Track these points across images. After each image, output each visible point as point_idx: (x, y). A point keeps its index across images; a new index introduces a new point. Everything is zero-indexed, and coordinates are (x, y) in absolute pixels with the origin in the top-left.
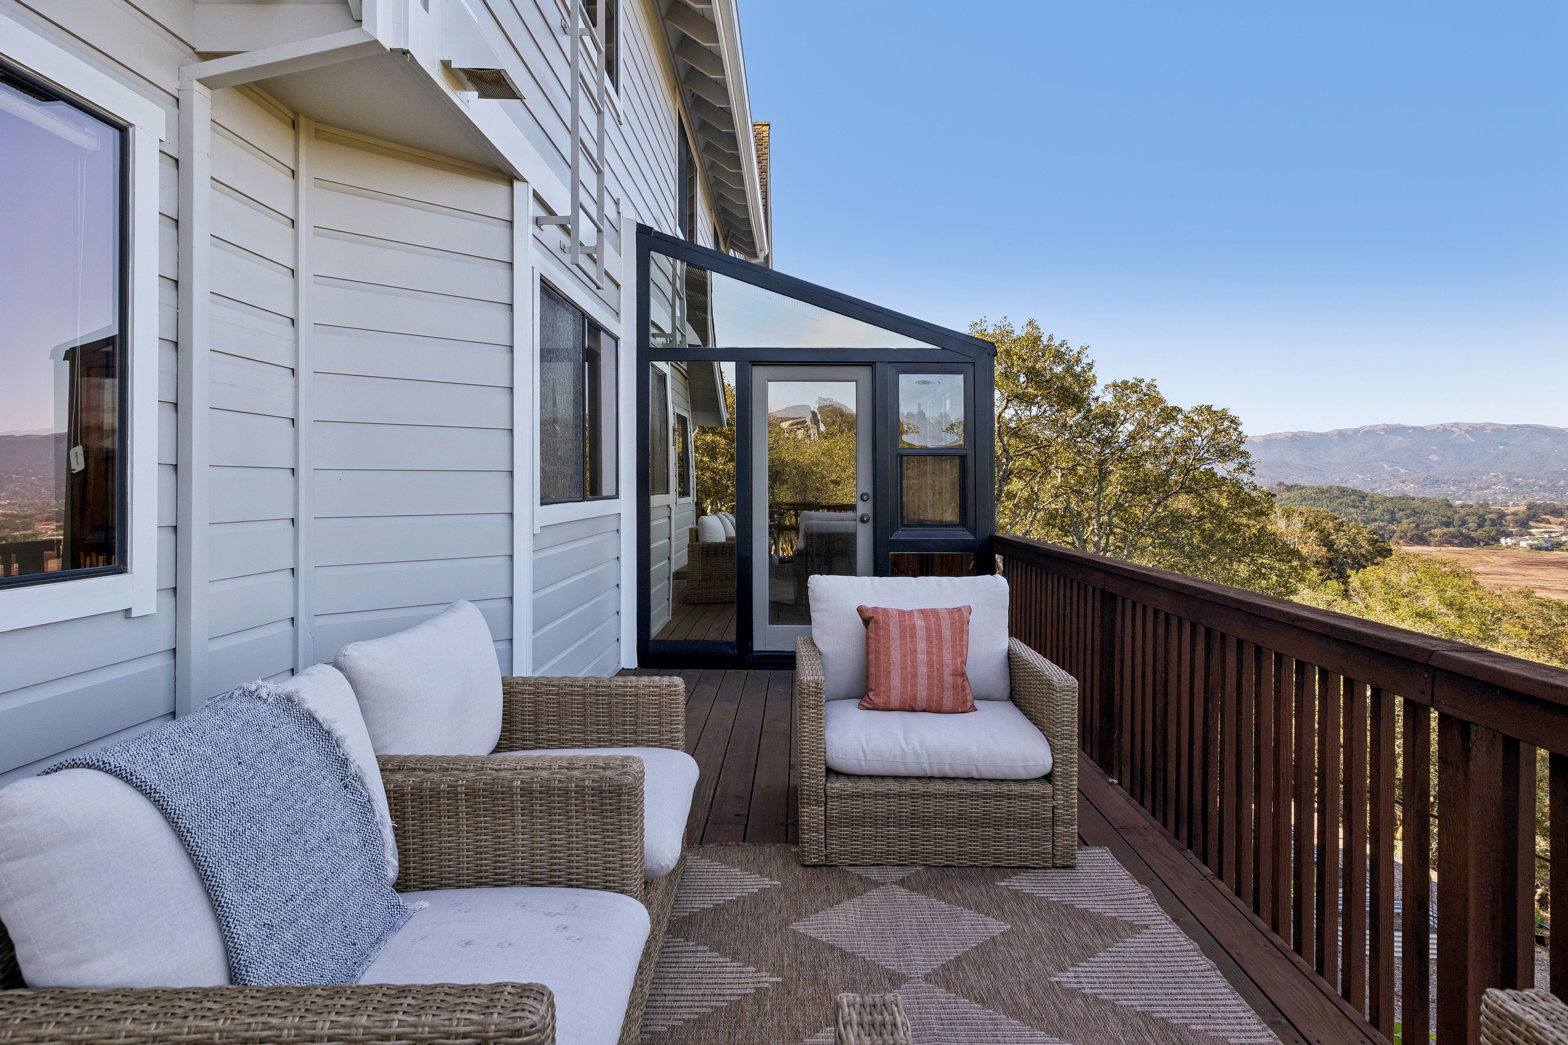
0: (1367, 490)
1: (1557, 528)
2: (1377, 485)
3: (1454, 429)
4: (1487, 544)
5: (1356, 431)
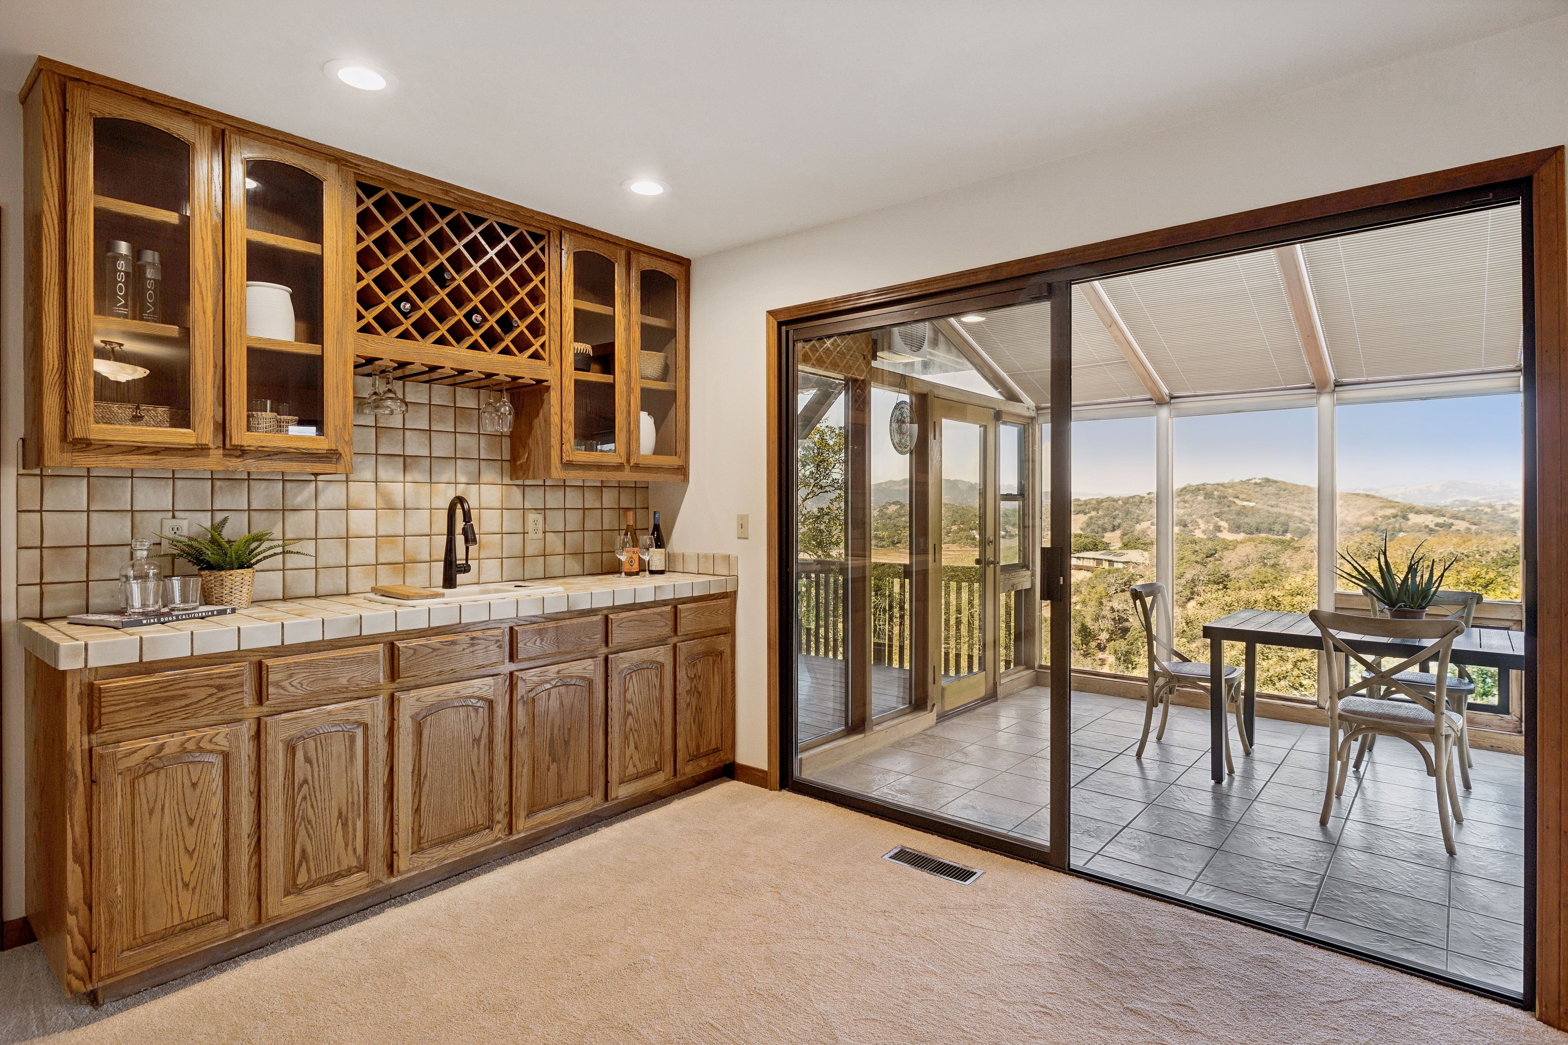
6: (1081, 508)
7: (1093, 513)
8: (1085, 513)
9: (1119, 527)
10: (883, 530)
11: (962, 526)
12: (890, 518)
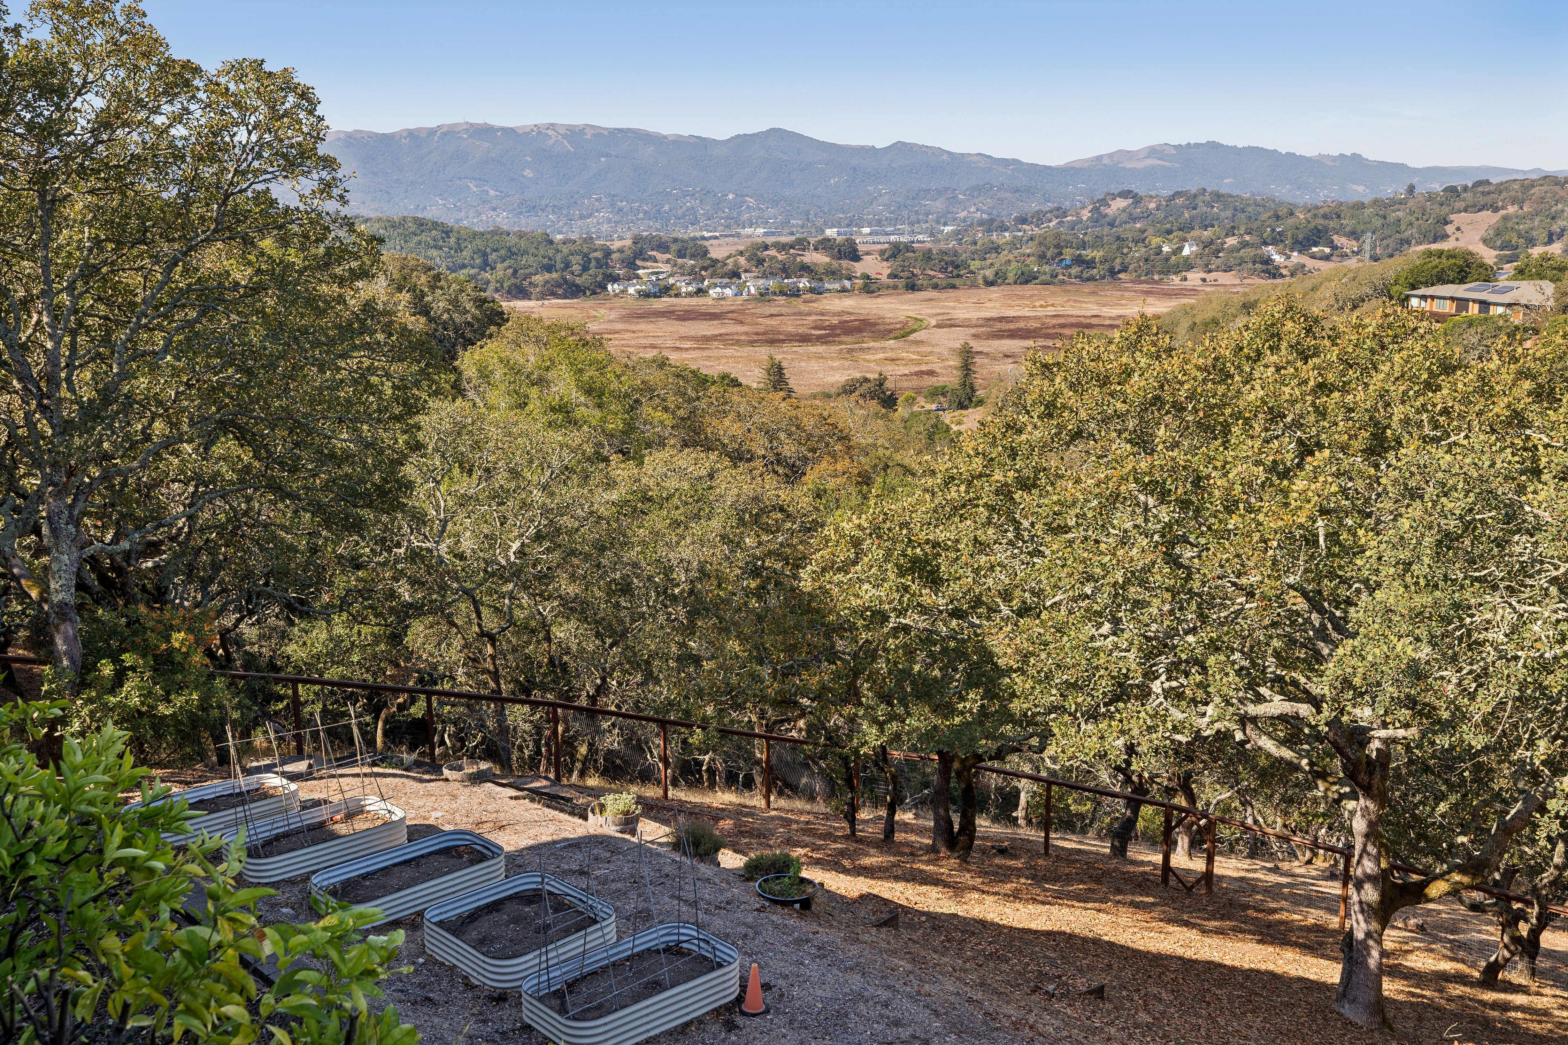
0: (451, 222)
1: (666, 268)
2: (463, 214)
3: (550, 132)
4: (594, 293)
5: (432, 132)
6: (1488, 199)
7: (1512, 209)
8: (1496, 210)
9: (1560, 236)
10: (1094, 247)
11: (1247, 238)
12: (1112, 225)
